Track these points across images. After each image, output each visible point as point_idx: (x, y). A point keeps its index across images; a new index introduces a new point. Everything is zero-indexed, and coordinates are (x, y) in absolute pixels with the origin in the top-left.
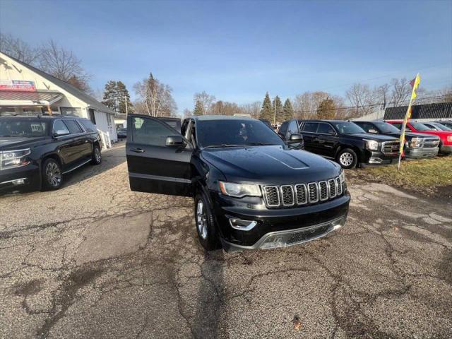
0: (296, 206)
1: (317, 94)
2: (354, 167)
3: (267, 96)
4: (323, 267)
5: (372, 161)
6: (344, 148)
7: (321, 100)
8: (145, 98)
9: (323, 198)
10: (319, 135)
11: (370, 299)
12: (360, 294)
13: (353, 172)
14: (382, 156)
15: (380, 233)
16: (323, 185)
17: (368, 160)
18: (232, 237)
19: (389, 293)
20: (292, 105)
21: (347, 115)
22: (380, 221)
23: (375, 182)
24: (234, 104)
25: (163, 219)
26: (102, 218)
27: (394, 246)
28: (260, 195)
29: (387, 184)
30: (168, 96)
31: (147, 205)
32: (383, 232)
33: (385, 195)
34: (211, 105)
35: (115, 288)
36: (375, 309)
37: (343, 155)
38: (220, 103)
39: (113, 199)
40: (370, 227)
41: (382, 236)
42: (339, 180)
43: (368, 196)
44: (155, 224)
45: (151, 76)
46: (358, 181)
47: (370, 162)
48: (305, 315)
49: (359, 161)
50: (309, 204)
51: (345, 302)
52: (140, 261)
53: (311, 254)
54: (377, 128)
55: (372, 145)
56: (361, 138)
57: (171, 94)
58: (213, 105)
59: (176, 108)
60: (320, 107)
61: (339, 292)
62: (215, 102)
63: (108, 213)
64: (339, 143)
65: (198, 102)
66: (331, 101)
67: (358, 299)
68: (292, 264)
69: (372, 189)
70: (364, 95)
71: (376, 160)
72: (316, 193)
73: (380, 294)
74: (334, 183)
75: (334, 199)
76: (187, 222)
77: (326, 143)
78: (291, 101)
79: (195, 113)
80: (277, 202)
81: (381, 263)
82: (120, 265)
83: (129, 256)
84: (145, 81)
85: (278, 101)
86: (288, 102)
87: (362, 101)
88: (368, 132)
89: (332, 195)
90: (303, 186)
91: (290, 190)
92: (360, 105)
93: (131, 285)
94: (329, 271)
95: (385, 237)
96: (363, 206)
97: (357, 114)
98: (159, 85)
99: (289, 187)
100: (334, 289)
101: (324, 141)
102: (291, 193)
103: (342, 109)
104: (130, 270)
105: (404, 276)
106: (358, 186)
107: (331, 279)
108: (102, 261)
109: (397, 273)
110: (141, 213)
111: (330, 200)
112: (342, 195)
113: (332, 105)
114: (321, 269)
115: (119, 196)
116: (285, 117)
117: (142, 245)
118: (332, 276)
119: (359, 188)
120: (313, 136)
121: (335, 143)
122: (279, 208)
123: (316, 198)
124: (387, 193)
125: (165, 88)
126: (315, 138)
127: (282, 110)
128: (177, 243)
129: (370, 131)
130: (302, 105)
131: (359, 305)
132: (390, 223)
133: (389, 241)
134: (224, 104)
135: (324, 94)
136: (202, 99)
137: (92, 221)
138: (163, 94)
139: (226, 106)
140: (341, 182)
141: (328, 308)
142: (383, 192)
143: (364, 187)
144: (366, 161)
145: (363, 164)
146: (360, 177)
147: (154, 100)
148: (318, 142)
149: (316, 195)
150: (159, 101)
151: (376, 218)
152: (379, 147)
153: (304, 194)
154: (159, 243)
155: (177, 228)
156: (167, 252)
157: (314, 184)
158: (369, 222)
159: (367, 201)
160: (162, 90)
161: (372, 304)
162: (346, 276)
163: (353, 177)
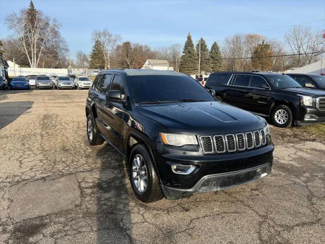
0: (227, 153)
1: (251, 37)
2: (290, 125)
3: (189, 38)
4: (253, 210)
5: (307, 118)
6: (279, 104)
7: (255, 45)
8: (22, 35)
9: (249, 147)
10: (252, 89)
11: (289, 228)
12: (281, 226)
13: (288, 131)
14: (317, 113)
15: (305, 184)
16: (249, 136)
17: (303, 117)
18: (174, 182)
19: (304, 224)
20: (220, 49)
21: (287, 63)
22: (307, 175)
23: (309, 140)
24: (146, 47)
25: (90, 180)
26: (18, 182)
27: (316, 194)
28: (197, 143)
29: (321, 142)
30: (55, 33)
31: (66, 168)
32: (308, 184)
33: (317, 153)
34: (115, 47)
35: (66, 235)
36: (291, 233)
37: (278, 112)
38: (127, 44)
39: (21, 163)
40: (297, 180)
41: (307, 187)
42: (263, 132)
43: (300, 153)
44: (83, 185)
45: (32, 5)
46: (292, 139)
47: (306, 119)
48: (237, 240)
49: (295, 119)
50: (238, 152)
51: (269, 231)
52: (81, 216)
53: (242, 202)
54: (313, 82)
55: (307, 101)
56: (295, 93)
57: (60, 31)
58: (119, 47)
59: (67, 50)
60: (255, 53)
61: (265, 226)
62: (120, 43)
63: (23, 177)
64: (273, 98)
65: (97, 42)
66: (267, 46)
67: (280, 229)
68: (225, 210)
69: (305, 147)
70: (306, 40)
71: (312, 117)
72: (243, 142)
73: (297, 225)
74: (258, 135)
75: (258, 148)
76: (118, 182)
77: (261, 99)
78: (219, 45)
79: (93, 58)
80: (211, 149)
81: (302, 205)
82: (62, 219)
83: (68, 212)
84: (22, 12)
85: (202, 45)
86: (215, 46)
87: (305, 47)
88: (304, 86)
89: (257, 145)
90: (232, 136)
91: (222, 139)
92: (302, 52)
93: (80, 232)
94: (257, 213)
95: (310, 188)
96: (294, 163)
97: (298, 63)
98: (43, 17)
99: (220, 137)
100: (260, 224)
101: (259, 97)
102: (222, 142)
103: (281, 56)
104: (74, 222)
105: (318, 213)
106: (291, 144)
107: (258, 218)
108: (41, 217)
109: (313, 211)
110: (62, 176)
111: (255, 148)
112: (266, 145)
113: (269, 51)
114: (251, 211)
115: (27, 160)
116: (212, 65)
117: (77, 203)
118: (260, 216)
119: (292, 146)
120: (245, 91)
121: (269, 99)
122: (213, 154)
123: (243, 147)
124: (319, 151)
125: (51, 23)
126: (247, 93)
127: (208, 56)
128: (113, 199)
129: (307, 85)
130: (233, 51)
131: (280, 232)
132: (316, 176)
133: (312, 190)
134: (132, 46)
135: (259, 37)
136: (102, 39)
137: (9, 185)
138: (49, 29)
139: (135, 49)
140: (265, 134)
141: (256, 235)
142: (315, 150)
143: (298, 146)
144: (302, 119)
145: (298, 122)
146: (295, 136)
147: (35, 38)
148: (251, 97)
149: (243, 144)
150: (42, 40)
151: (304, 172)
152: (314, 103)
153: (234, 143)
154: (93, 200)
155: (108, 187)
156: (105, 207)
157: (241, 135)
158: (297, 176)
159: (298, 158)
160: (47, 24)
161: (290, 231)
162: (271, 216)
163: (288, 135)
